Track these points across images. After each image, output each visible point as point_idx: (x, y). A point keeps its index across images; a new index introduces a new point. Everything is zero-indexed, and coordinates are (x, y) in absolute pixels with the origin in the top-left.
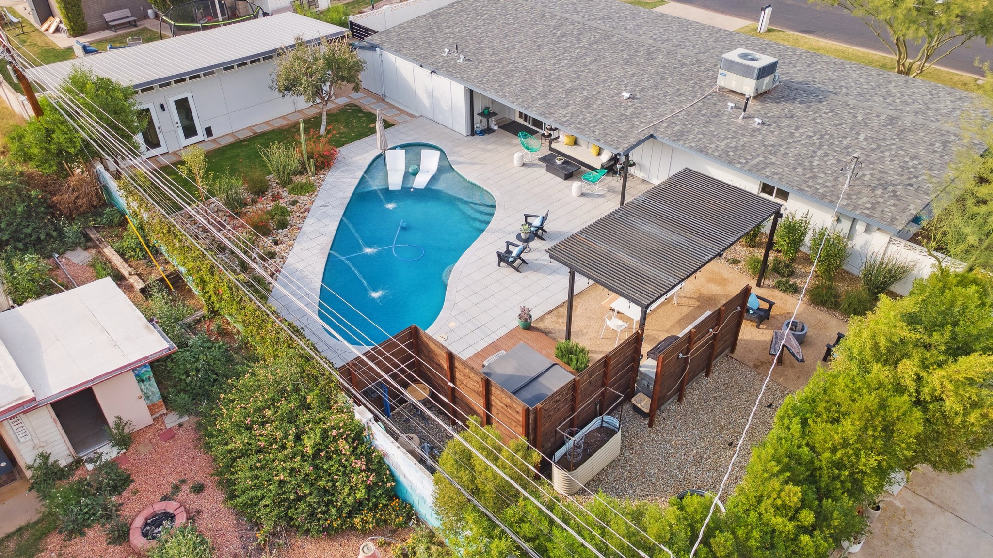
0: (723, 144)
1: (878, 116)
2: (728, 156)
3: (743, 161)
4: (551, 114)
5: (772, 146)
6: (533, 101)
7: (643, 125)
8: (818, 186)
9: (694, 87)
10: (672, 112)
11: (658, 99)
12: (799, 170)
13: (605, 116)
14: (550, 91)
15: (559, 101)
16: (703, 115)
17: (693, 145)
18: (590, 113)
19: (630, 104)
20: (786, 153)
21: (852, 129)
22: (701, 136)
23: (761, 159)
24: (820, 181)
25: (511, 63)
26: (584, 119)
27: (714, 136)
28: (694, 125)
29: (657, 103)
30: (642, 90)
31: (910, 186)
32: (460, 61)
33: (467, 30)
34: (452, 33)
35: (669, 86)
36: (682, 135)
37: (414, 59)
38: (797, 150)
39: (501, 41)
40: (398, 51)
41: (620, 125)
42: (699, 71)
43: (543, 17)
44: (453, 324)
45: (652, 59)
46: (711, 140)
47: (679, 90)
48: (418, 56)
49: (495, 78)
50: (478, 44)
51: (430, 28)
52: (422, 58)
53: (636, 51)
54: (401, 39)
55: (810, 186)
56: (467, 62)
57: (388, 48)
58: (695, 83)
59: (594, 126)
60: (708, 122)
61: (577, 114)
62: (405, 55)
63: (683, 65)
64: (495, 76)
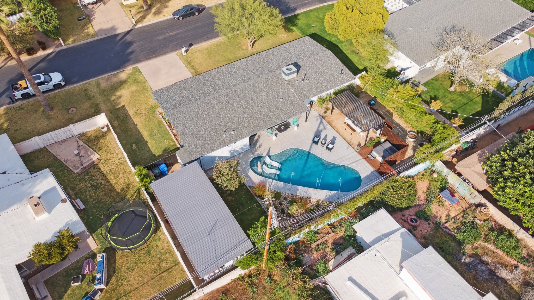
0: (314, 90)
2: (320, 91)
3: (323, 90)
5: (318, 82)
7: (298, 102)
9: (281, 85)
10: (294, 94)
11: (285, 94)
12: (330, 82)
14: (268, 115)
15: (275, 115)
16: (298, 89)
19: (285, 100)
20: (323, 82)
23: (323, 87)
24: (336, 81)
25: (242, 121)
29: (287, 95)
30: (278, 96)
31: (342, 70)
32: (232, 133)
33: (205, 126)
34: (206, 132)
35: (278, 90)
36: (306, 96)
37: (223, 146)
38: (322, 79)
39: (223, 119)
40: (213, 150)
41: (295, 106)
42: (272, 81)
43: (207, 103)
44: (354, 164)
45: (258, 87)
46: (311, 92)
47: (281, 88)
48: (221, 145)
49: (252, 127)
50: (221, 126)
51: (196, 137)
52: (224, 144)
53: (251, 89)
54: (202, 148)
55: (338, 84)
56: (235, 132)
57: (208, 153)
58: (279, 84)
59: (294, 111)
60: (302, 89)
61: (285, 113)
62: (218, 148)
63: (266, 82)
64: (250, 126)
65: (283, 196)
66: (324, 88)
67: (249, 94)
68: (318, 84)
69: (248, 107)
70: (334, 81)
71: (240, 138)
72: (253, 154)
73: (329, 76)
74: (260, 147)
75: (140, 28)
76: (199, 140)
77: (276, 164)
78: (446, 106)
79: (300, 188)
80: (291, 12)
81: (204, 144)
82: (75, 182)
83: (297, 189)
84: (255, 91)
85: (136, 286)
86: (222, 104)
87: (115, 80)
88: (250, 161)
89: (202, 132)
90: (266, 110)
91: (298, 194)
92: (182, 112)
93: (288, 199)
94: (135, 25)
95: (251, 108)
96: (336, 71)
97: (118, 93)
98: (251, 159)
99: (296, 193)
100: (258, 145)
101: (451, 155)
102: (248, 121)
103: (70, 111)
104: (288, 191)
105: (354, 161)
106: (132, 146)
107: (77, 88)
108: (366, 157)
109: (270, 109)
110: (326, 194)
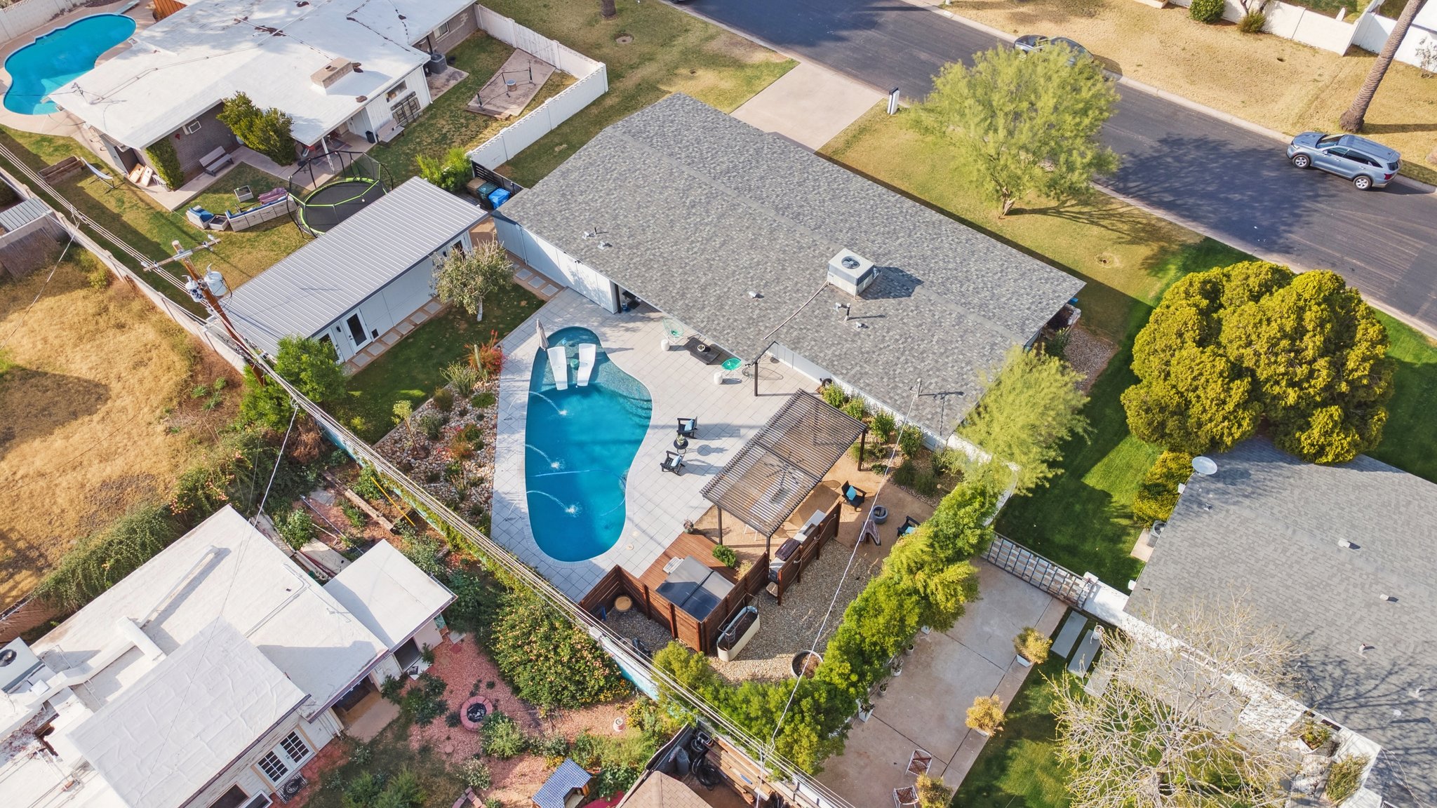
5: (868, 353)
8: (897, 397)
10: (791, 313)
11: (780, 297)
12: (885, 380)
13: (736, 320)
14: (687, 288)
15: (696, 301)
16: (816, 317)
17: (807, 354)
18: (724, 316)
19: (756, 304)
20: (878, 361)
21: (929, 330)
22: (813, 343)
23: (858, 368)
24: (899, 392)
25: (648, 249)
26: (719, 324)
27: (823, 342)
28: (808, 330)
29: (779, 302)
31: (961, 393)
32: (601, 247)
33: (601, 197)
34: (586, 203)
35: (789, 279)
36: (798, 343)
38: (888, 356)
39: (635, 216)
41: (748, 331)
42: (814, 257)
43: (671, 174)
44: (636, 533)
45: (775, 239)
46: (820, 347)
47: (797, 283)
48: (559, 240)
49: (637, 272)
50: (614, 219)
51: (564, 195)
52: (564, 244)
55: (891, 398)
56: (608, 248)
57: (528, 228)
58: (810, 274)
59: (728, 333)
60: (819, 326)
61: (713, 318)
62: (547, 239)
63: (801, 248)
64: (636, 268)
65: (488, 412)
66: (853, 372)
67: (740, 230)
68: (862, 353)
69: (698, 244)
70: (896, 387)
71: (593, 263)
72: (602, 324)
73: (912, 369)
74: (627, 330)
76: (560, 201)
77: (583, 377)
78: (1037, 771)
79: (521, 436)
81: (550, 214)
82: (448, 113)
83: (512, 431)
84: (755, 239)
86: (682, 198)
87: (738, 52)
89: (580, 199)
90: (703, 280)
91: (498, 437)
92: (625, 148)
93: (482, 423)
94: (941, 7)
95: (695, 250)
96: (944, 380)
98: (585, 326)
99: (502, 433)
102: (651, 260)
103: (619, 40)
104: (501, 416)
105: (652, 532)
106: (561, 144)
107: (685, 20)
108: (671, 553)
109: (710, 285)
110: (513, 491)
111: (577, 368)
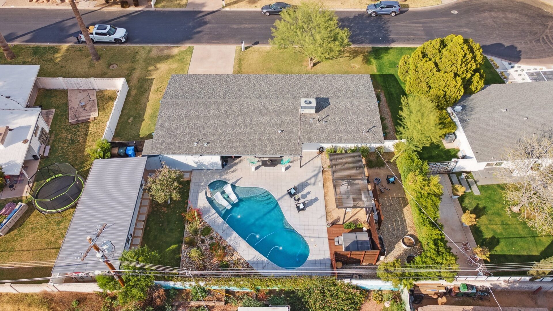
0: (324, 136)
1: (347, 103)
2: (329, 140)
3: (334, 140)
4: (265, 152)
5: (335, 130)
6: (253, 150)
7: (296, 141)
8: (358, 139)
9: (293, 116)
10: (298, 131)
11: (289, 127)
12: (349, 135)
13: (282, 144)
14: (254, 142)
15: (261, 145)
16: (308, 127)
17: (317, 141)
18: (276, 145)
19: (283, 134)
20: (341, 131)
21: (346, 112)
22: (315, 137)
23: (337, 137)
24: (357, 136)
25: (225, 136)
26: (277, 148)
27: (318, 134)
28: (309, 133)
29: (290, 129)
30: (280, 126)
31: (375, 126)
32: (205, 145)
33: (186, 127)
34: (182, 132)
35: (286, 120)
36: (310, 139)
37: (186, 154)
38: (342, 128)
39: (207, 127)
40: (174, 154)
41: (290, 145)
42: (287, 108)
43: (206, 105)
44: (312, 240)
45: (268, 109)
46: (319, 137)
47: (290, 120)
48: (185, 151)
49: (229, 147)
50: (200, 133)
51: (170, 134)
52: (189, 152)
53: (259, 108)
54: (166, 147)
55: (356, 140)
56: (209, 144)
57: (167, 154)
58: (291, 114)
59: (284, 150)
60: (311, 130)
61: (273, 147)
62: (180, 154)
63: (280, 107)
64: (228, 146)
65: (212, 234)
66: (337, 139)
67: (252, 112)
68: (334, 131)
69: (242, 125)
70: (354, 136)
71: (208, 153)
72: (221, 175)
73: (353, 127)
74: (233, 172)
75: (226, 11)
76: (171, 137)
77: (234, 198)
78: (489, 226)
79: (235, 234)
80: (386, 43)
81: (171, 144)
82: (63, 130)
83: (231, 235)
84: (261, 112)
85: (24, 248)
86: (219, 111)
87: (166, 52)
88: (212, 181)
89: (178, 132)
90: (257, 136)
91: (227, 241)
92: (177, 104)
93: (214, 240)
94: (223, 8)
95: (243, 127)
96: (366, 125)
97: (158, 66)
98: (215, 180)
99: (227, 238)
100: (232, 169)
101: (437, 291)
102: (230, 140)
103: (111, 67)
104: (220, 232)
105: (317, 235)
106: (130, 118)
107: (132, 49)
108: (332, 238)
109: (261, 136)
110: (254, 256)
111: (228, 197)
